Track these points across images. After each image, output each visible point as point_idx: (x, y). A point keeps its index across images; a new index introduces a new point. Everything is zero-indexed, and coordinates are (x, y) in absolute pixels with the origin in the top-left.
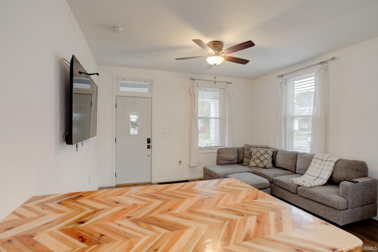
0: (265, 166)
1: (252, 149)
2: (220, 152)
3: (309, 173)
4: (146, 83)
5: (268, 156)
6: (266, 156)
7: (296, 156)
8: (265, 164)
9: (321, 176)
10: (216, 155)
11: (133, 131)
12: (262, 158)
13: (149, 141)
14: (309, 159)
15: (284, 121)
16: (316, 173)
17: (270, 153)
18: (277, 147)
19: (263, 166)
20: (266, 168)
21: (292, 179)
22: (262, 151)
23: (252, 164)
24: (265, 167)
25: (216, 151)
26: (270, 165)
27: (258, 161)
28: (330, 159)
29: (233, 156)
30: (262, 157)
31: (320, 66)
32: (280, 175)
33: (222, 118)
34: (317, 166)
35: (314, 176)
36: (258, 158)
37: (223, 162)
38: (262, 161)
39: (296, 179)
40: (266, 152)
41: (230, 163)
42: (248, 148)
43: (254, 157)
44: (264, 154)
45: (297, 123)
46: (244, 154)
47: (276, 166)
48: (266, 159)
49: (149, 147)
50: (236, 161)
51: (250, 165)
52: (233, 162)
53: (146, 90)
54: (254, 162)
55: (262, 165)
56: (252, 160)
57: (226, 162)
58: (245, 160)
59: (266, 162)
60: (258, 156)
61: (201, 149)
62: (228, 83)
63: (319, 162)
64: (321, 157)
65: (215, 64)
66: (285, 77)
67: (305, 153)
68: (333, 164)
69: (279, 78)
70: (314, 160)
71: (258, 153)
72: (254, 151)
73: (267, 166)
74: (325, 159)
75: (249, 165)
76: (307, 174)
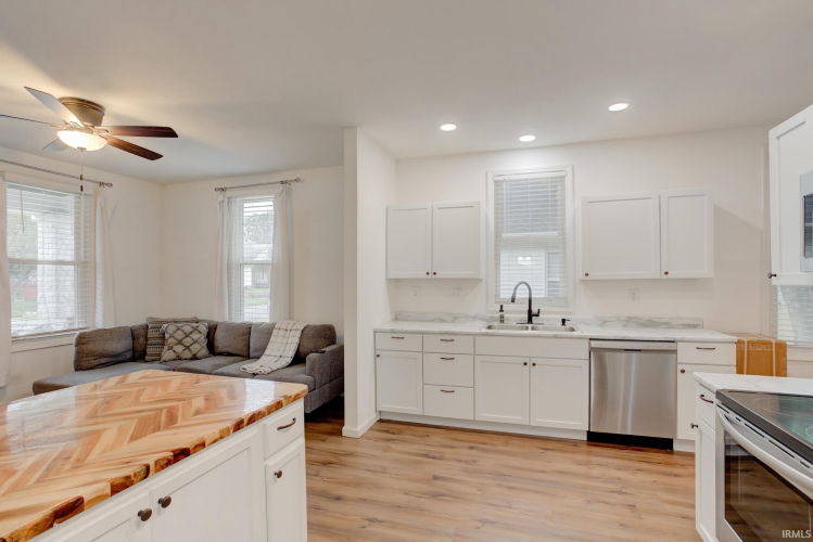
0: (195, 355)
1: (165, 325)
2: (82, 340)
5: (199, 335)
6: (195, 336)
7: (247, 330)
8: (195, 352)
9: (285, 354)
10: (73, 349)
12: (188, 341)
14: (267, 332)
15: (227, 271)
16: (279, 350)
17: (204, 329)
18: (216, 318)
19: (190, 356)
20: (197, 359)
21: (244, 366)
22: (187, 329)
23: (167, 355)
24: (195, 358)
25: (73, 340)
26: (205, 351)
27: (179, 349)
28: (295, 327)
29: (121, 345)
30: (188, 339)
31: (281, 187)
32: (224, 365)
33: (85, 262)
34: (279, 340)
35: (275, 356)
36: (180, 342)
37: (96, 362)
38: (187, 347)
39: (249, 365)
40: (195, 329)
41: (114, 361)
42: (158, 324)
43: (171, 341)
44: (191, 332)
45: (250, 274)
46: (147, 339)
47: (216, 351)
48: (195, 342)
50: (129, 355)
51: (163, 358)
52: (120, 359)
54: (170, 352)
55: (187, 354)
56: (166, 348)
57: (103, 361)
58: (150, 350)
59: (195, 348)
60: (180, 338)
61: (16, 340)
62: (101, 184)
63: (282, 333)
64: (284, 326)
65: (82, 149)
66: (228, 193)
67: (262, 323)
68: (299, 334)
69: (218, 192)
70: (275, 332)
71: (179, 332)
72: (171, 329)
73: (198, 355)
74: (289, 328)
75: (160, 359)
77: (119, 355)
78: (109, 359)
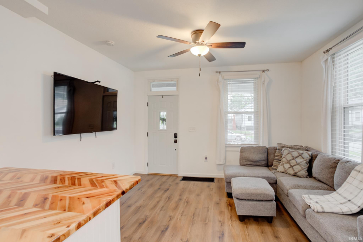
0: (296, 173)
1: (284, 149)
2: (243, 150)
3: (340, 193)
4: (173, 82)
5: (302, 160)
6: (299, 160)
8: (296, 171)
9: (355, 200)
10: (239, 154)
11: (163, 127)
12: (293, 162)
13: (176, 136)
16: (351, 193)
17: (307, 156)
19: (292, 173)
20: (297, 176)
21: (305, 195)
22: (295, 154)
23: (280, 168)
24: (295, 175)
25: (239, 149)
26: (304, 172)
27: (287, 166)
30: (293, 161)
33: (257, 112)
35: (345, 198)
36: (288, 162)
38: (292, 167)
40: (300, 155)
41: (255, 164)
42: (281, 147)
43: (284, 160)
44: (297, 157)
46: (275, 155)
48: (298, 164)
49: (175, 142)
50: (263, 163)
52: (258, 164)
53: (174, 89)
54: (282, 166)
55: (291, 171)
56: (281, 164)
57: (249, 163)
58: (275, 163)
59: (297, 168)
60: (289, 159)
63: (360, 176)
65: (200, 55)
69: (325, 54)
70: (353, 173)
71: (289, 155)
72: (285, 152)
73: (298, 174)
75: (276, 169)
76: (338, 193)
77: (257, 161)
78: (251, 163)
